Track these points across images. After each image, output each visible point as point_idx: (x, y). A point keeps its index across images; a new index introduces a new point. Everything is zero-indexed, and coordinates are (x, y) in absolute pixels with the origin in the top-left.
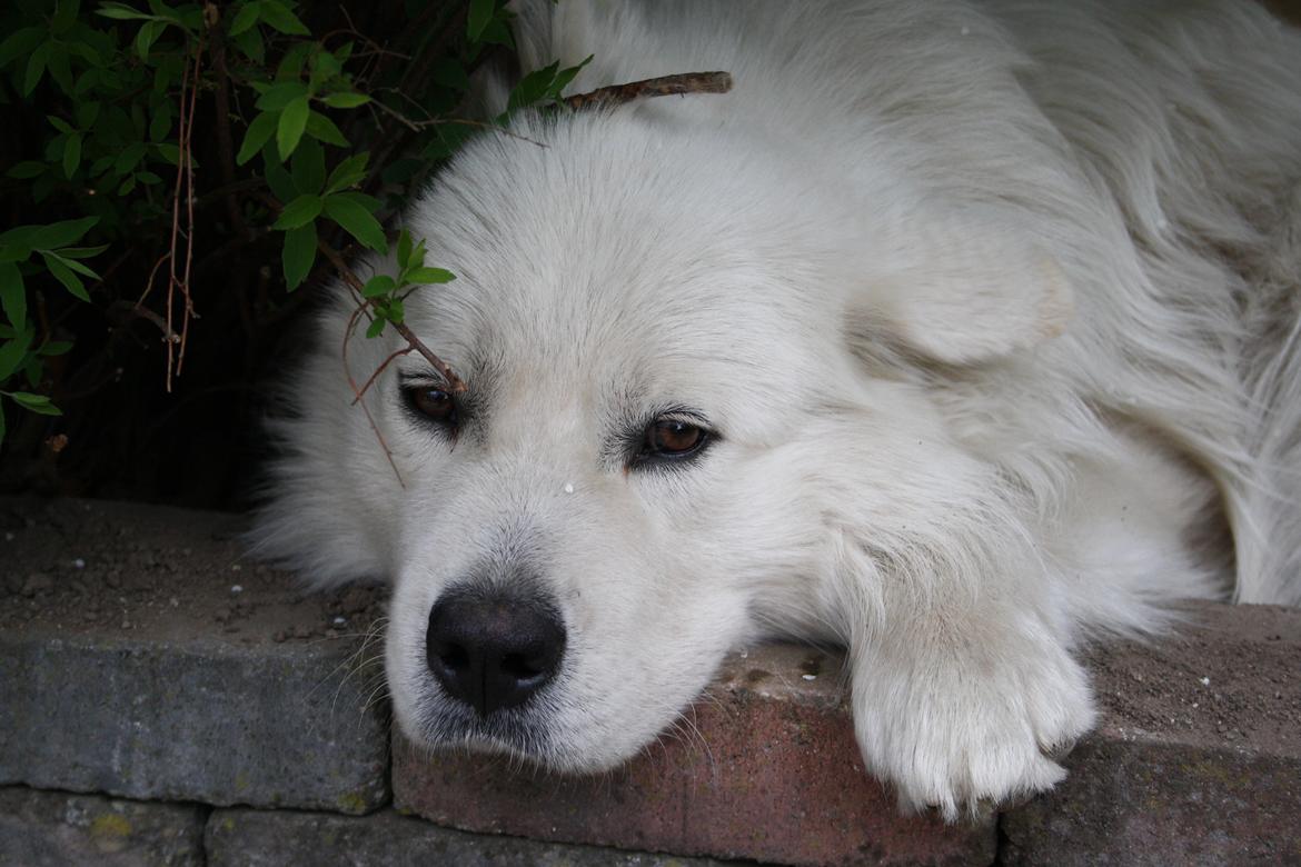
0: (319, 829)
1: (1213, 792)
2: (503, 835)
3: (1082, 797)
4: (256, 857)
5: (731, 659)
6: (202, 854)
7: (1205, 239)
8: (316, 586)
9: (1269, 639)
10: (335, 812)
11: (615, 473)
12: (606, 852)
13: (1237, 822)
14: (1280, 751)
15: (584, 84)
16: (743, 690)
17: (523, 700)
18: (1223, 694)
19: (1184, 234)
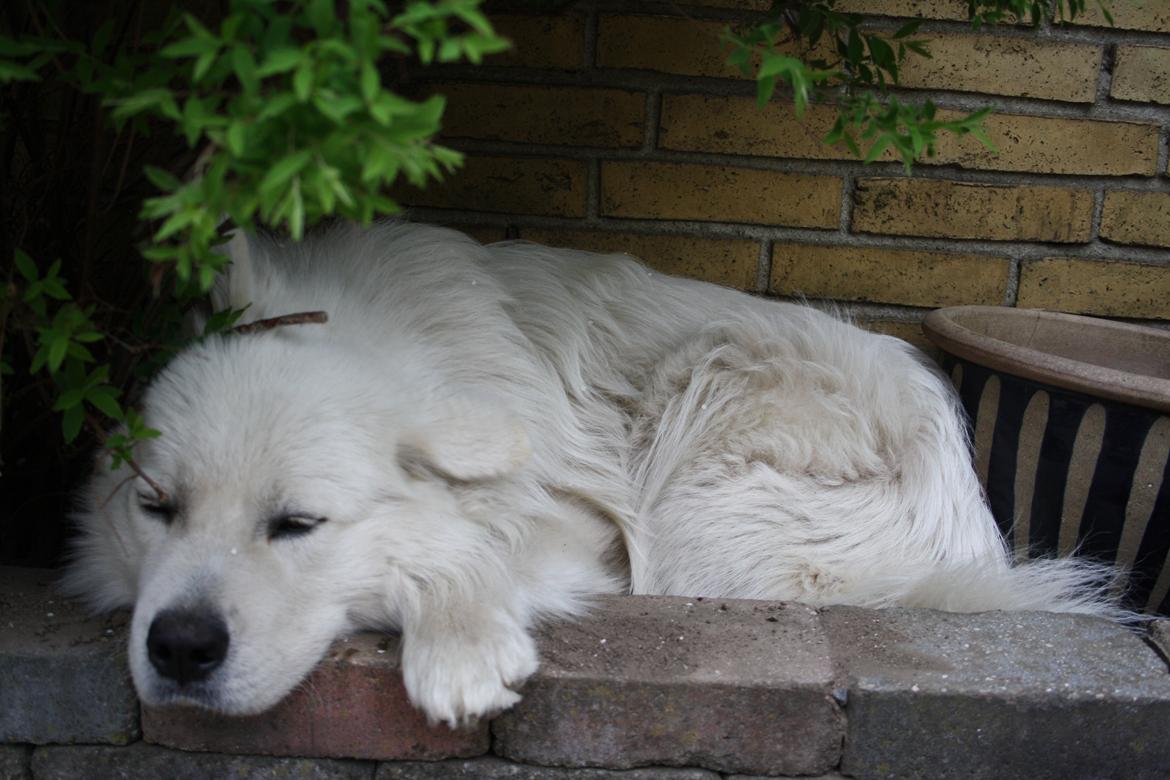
0: (99, 754)
1: (605, 704)
2: (209, 752)
3: (534, 711)
4: (61, 773)
5: (336, 643)
6: (29, 773)
7: (608, 395)
8: (97, 612)
9: (642, 614)
10: (109, 744)
11: (262, 542)
12: (269, 759)
13: (619, 719)
14: (639, 679)
15: (248, 318)
16: (342, 661)
17: (204, 676)
18: (611, 648)
19: (594, 392)
